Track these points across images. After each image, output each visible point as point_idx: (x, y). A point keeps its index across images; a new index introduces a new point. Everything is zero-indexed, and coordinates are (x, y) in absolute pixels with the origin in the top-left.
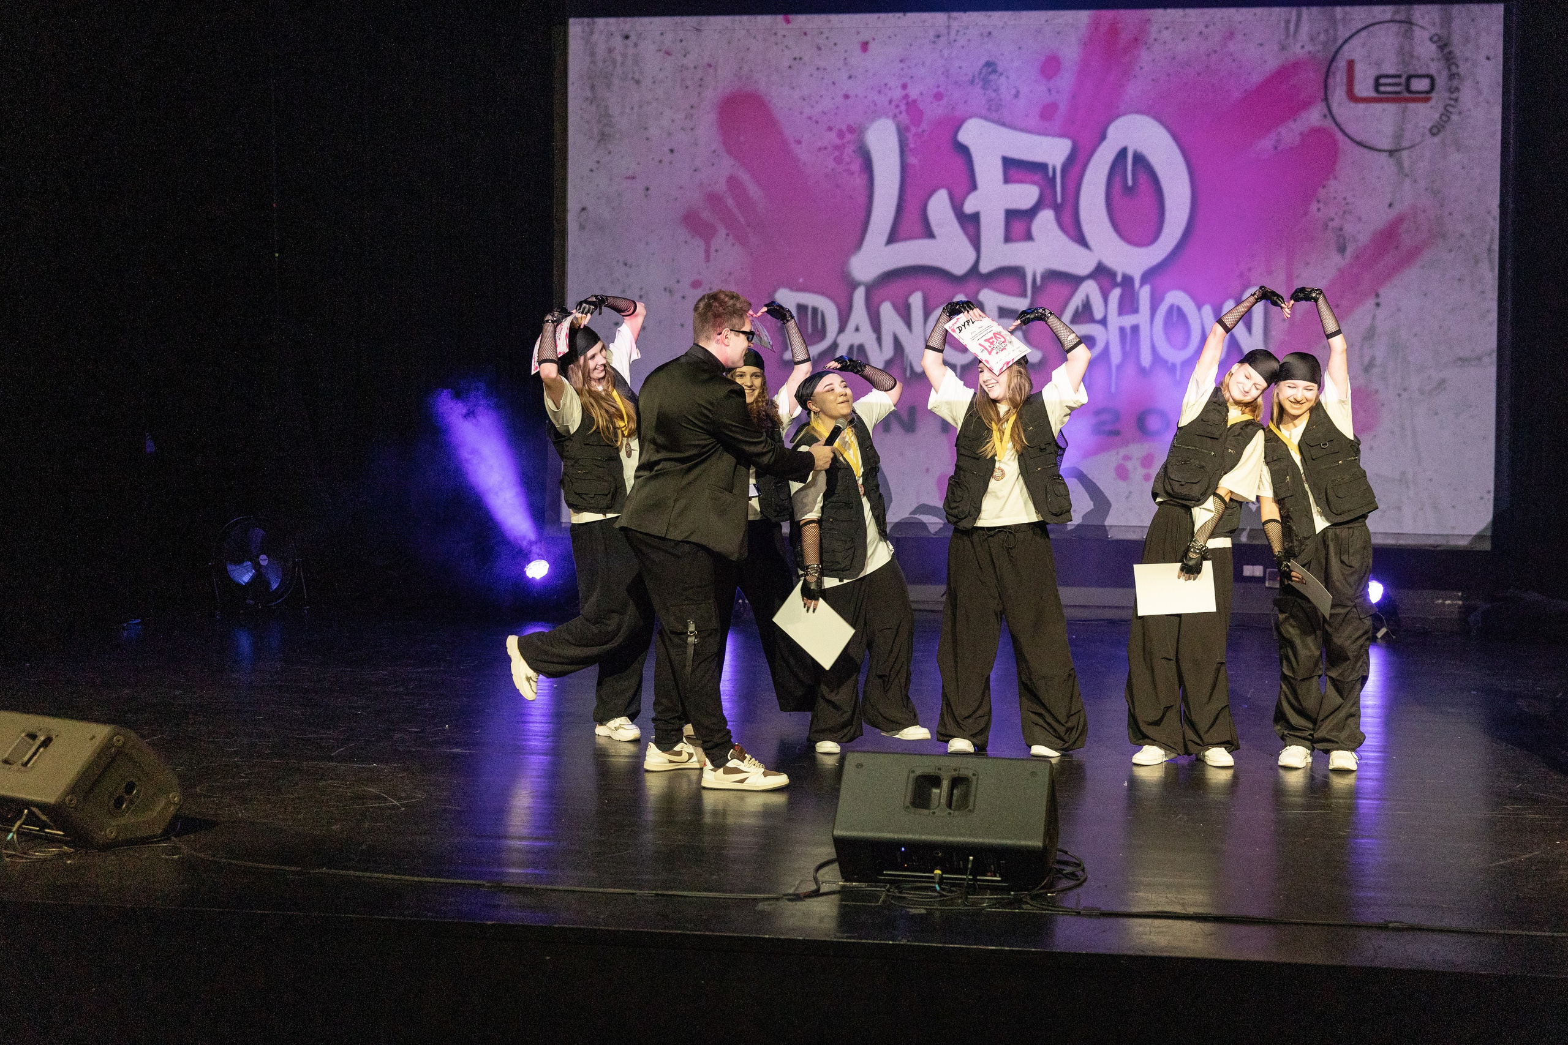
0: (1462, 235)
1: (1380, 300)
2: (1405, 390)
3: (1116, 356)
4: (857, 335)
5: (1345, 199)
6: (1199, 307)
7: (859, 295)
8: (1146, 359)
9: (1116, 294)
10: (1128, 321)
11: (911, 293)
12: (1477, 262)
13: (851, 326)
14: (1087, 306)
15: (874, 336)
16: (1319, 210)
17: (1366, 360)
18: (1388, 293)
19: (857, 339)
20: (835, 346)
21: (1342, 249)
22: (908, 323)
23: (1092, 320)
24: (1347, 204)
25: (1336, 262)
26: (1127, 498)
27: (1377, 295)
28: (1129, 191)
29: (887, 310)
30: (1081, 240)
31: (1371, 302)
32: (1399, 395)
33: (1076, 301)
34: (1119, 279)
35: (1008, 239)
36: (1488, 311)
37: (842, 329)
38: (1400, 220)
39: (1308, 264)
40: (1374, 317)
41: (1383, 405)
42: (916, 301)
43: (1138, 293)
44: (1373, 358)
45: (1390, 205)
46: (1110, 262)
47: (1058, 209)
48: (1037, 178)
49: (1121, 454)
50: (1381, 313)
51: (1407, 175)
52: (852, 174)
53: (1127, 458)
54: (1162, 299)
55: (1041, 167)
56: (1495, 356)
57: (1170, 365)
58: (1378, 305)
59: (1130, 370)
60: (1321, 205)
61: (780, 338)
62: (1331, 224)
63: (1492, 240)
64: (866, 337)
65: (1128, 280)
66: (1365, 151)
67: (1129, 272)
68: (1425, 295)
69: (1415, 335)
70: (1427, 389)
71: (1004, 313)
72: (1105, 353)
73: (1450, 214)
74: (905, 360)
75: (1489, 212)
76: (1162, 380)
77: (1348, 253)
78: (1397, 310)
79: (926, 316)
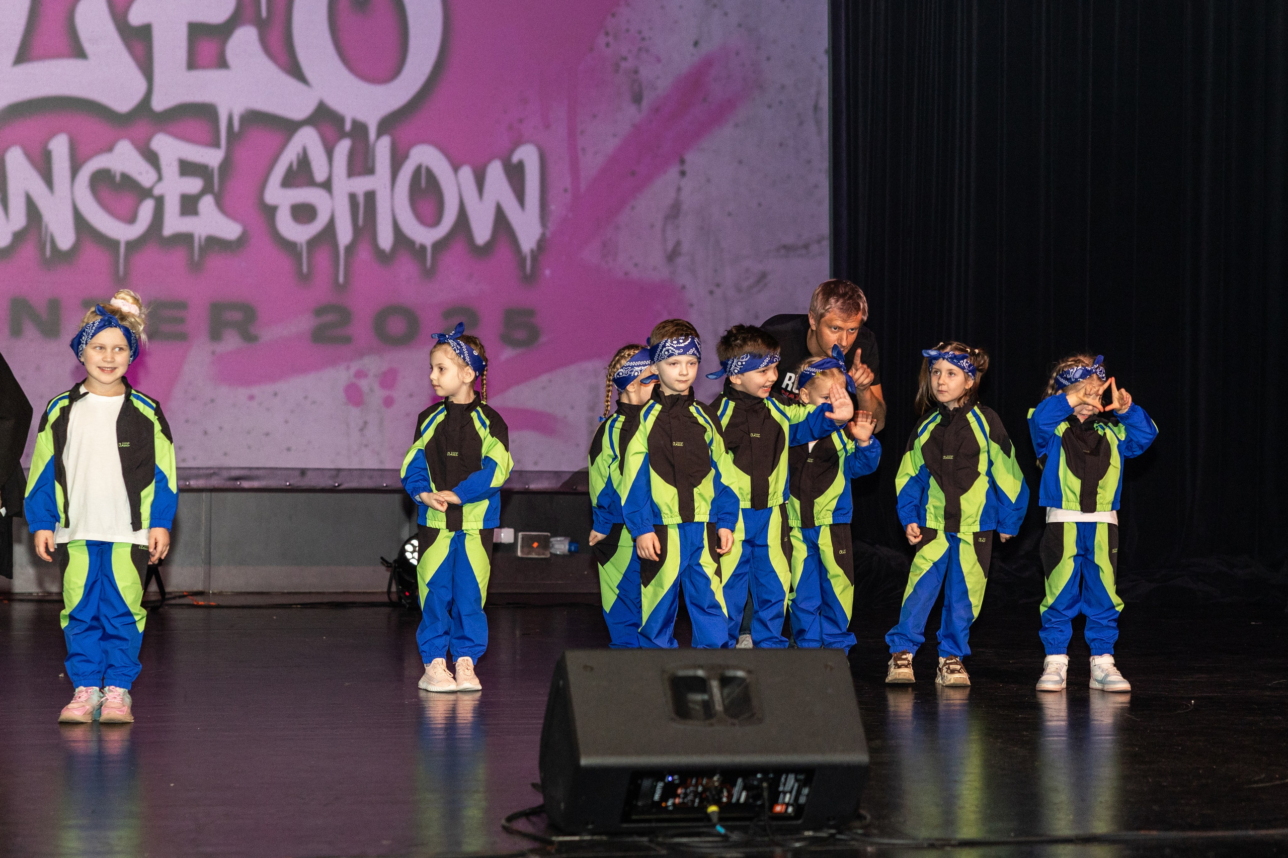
0: (783, 87)
1: (687, 168)
2: (718, 285)
3: (345, 235)
5: (640, 32)
6: (456, 168)
8: (385, 240)
9: (343, 148)
10: (361, 185)
11: (53, 134)
12: (801, 123)
14: (304, 161)
16: (608, 45)
17: (670, 246)
18: (696, 159)
21: (637, 99)
22: (48, 178)
23: (310, 181)
25: (630, 115)
26: (361, 430)
27: (682, 162)
28: (361, 6)
30: (295, 70)
31: (673, 172)
32: (711, 292)
33: (290, 156)
34: (348, 126)
35: (192, 64)
36: (816, 186)
38: (707, 63)
39: (595, 116)
40: (679, 189)
41: (691, 305)
42: (59, 147)
43: (374, 145)
44: (678, 244)
45: (696, 44)
46: (335, 104)
47: (263, 27)
49: (353, 371)
50: (687, 184)
51: (715, 6)
53: (360, 374)
54: (406, 157)
56: (826, 245)
57: (417, 246)
58: (683, 173)
59: (364, 254)
60: (610, 39)
62: (624, 65)
63: (818, 94)
65: (359, 129)
67: (361, 117)
68: (740, 162)
69: (730, 214)
70: (745, 284)
71: (187, 168)
72: (330, 228)
73: (768, 59)
74: (43, 233)
75: (814, 59)
76: (407, 268)
77: (645, 103)
78: (709, 181)
79: (75, 170)
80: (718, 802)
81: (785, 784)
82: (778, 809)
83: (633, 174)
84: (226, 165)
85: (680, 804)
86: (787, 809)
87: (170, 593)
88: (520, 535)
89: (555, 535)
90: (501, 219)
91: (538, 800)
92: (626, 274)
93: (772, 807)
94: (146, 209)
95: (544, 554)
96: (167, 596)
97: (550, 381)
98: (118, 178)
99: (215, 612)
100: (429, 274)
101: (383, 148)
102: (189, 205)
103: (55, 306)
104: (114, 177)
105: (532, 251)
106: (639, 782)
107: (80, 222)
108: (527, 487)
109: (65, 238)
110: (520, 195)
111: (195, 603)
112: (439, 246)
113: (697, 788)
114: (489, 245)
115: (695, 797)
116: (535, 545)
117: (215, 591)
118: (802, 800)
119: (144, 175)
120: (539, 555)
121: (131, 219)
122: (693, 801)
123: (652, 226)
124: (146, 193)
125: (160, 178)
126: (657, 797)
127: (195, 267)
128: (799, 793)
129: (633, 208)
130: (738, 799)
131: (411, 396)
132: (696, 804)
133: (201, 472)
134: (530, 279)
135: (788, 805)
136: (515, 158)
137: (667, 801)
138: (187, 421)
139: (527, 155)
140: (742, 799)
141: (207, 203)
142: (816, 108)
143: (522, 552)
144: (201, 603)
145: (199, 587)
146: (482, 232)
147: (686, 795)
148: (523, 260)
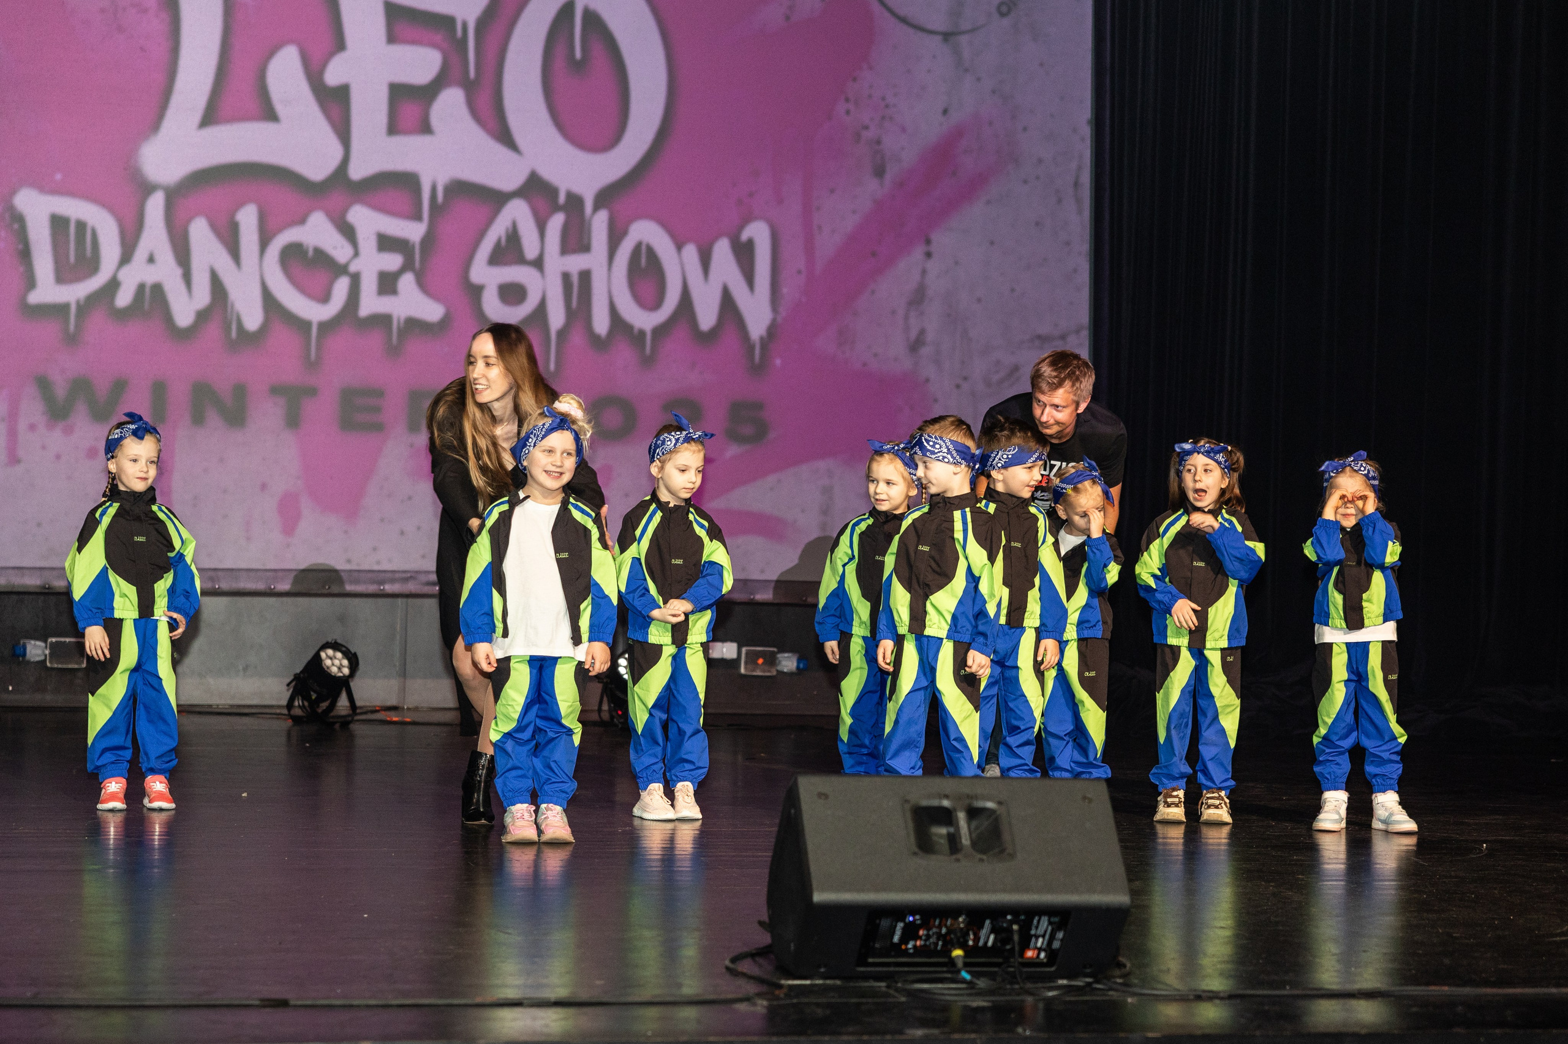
0: (1040, 161)
1: (934, 248)
2: (965, 379)
3: (557, 318)
4: (151, 268)
5: (883, 99)
6: (679, 247)
7: (155, 206)
8: (601, 324)
9: (557, 222)
10: (575, 263)
11: (240, 204)
12: (1060, 201)
13: (140, 254)
14: (514, 237)
15: (179, 271)
16: (848, 112)
17: (913, 334)
18: (943, 239)
19: (150, 275)
20: (113, 285)
21: (879, 172)
22: (234, 252)
23: (521, 260)
24: (887, 106)
25: (871, 189)
27: (928, 242)
28: (578, 67)
29: (200, 231)
30: (505, 137)
31: (918, 253)
32: (958, 386)
33: (497, 231)
34: (562, 199)
35: (393, 129)
36: (1076, 270)
37: (126, 258)
38: (958, 134)
39: (832, 191)
40: (924, 272)
41: (936, 400)
42: (248, 218)
43: (589, 222)
44: (922, 332)
45: (945, 112)
46: (547, 173)
47: (470, 89)
48: (438, 38)
50: (933, 266)
51: (966, 70)
52: (145, 11)
54: (625, 233)
55: (444, 23)
56: (1085, 335)
57: (636, 331)
58: (929, 255)
59: (577, 338)
60: (851, 106)
61: (22, 269)
62: (867, 135)
63: (1080, 168)
64: (166, 272)
65: (574, 202)
66: (911, 31)
67: (577, 189)
68: (992, 243)
69: (979, 300)
70: (995, 378)
71: (386, 243)
72: (541, 310)
73: (1025, 129)
74: (229, 310)
75: (1075, 130)
76: (624, 355)
77: (888, 177)
78: (956, 263)
79: (264, 243)
80: (963, 946)
81: (1037, 928)
82: (1030, 954)
83: (874, 254)
84: (428, 240)
85: (921, 946)
86: (1039, 954)
87: (361, 708)
88: (744, 650)
89: (782, 650)
90: (728, 302)
91: (765, 939)
92: (865, 365)
93: (1022, 953)
94: (341, 288)
95: (769, 671)
96: (358, 711)
97: (779, 481)
98: (311, 253)
99: (410, 727)
100: (647, 361)
101: (599, 224)
102: (387, 284)
103: (240, 392)
104: (306, 252)
105: (762, 338)
106: (878, 921)
107: (268, 299)
108: (752, 597)
109: (252, 318)
110: (749, 276)
111: (388, 719)
112: (660, 331)
113: (941, 930)
114: (714, 332)
115: (938, 939)
116: (760, 661)
117: (410, 706)
118: (1056, 945)
119: (340, 250)
120: (764, 672)
121: (324, 298)
122: (936, 944)
123: (894, 312)
124: (341, 270)
125: (356, 254)
126: (896, 939)
127: (394, 351)
128: (1052, 938)
129: (873, 292)
130: (986, 943)
131: (627, 495)
132: (939, 948)
133: (397, 575)
134: (758, 369)
135: (1040, 950)
136: (745, 236)
137: (907, 943)
138: (382, 520)
139: (758, 232)
140: (990, 943)
141: (407, 282)
142: (1076, 184)
143: (746, 668)
144: (395, 719)
145: (392, 701)
146: (707, 316)
147: (928, 937)
148: (751, 348)
